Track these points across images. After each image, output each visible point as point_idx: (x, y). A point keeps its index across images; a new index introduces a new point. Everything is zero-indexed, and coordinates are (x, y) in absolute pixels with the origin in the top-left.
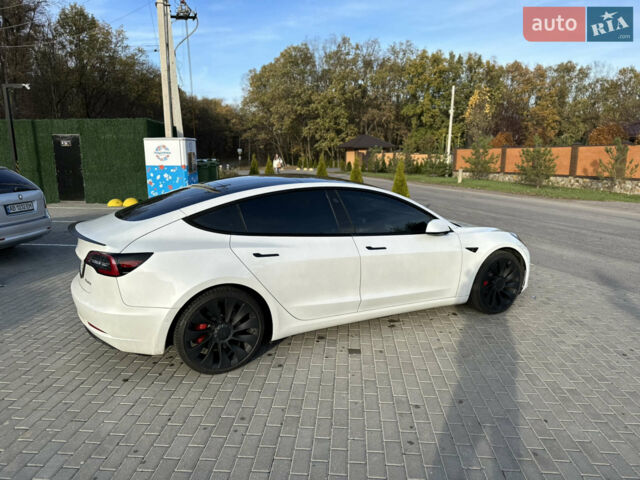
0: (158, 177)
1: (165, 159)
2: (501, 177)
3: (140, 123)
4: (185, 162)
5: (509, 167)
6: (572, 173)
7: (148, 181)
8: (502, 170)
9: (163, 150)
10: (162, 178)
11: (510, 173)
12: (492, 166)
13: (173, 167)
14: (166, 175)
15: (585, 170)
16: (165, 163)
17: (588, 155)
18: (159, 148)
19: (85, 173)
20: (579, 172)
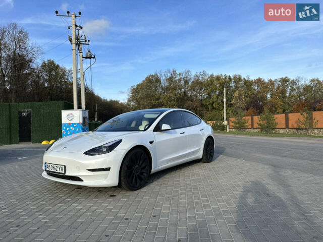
0: (68, 129)
1: (72, 120)
2: (252, 130)
3: (61, 103)
4: (81, 121)
5: (256, 125)
6: (287, 127)
7: (63, 131)
8: (252, 127)
9: (71, 116)
10: (70, 130)
11: (256, 129)
12: (246, 124)
13: (75, 124)
14: (71, 128)
15: (292, 125)
16: (72, 122)
17: (294, 117)
18: (68, 115)
19: (33, 128)
20: (290, 126)
